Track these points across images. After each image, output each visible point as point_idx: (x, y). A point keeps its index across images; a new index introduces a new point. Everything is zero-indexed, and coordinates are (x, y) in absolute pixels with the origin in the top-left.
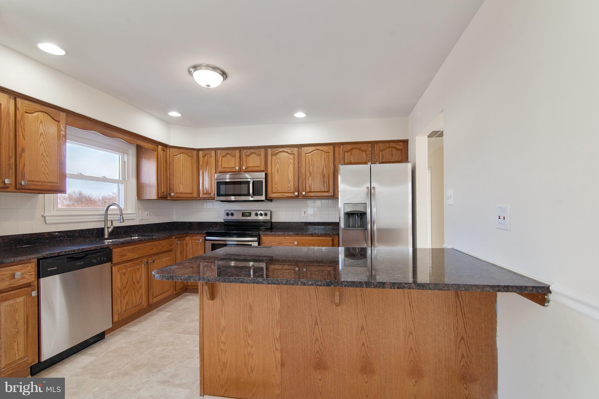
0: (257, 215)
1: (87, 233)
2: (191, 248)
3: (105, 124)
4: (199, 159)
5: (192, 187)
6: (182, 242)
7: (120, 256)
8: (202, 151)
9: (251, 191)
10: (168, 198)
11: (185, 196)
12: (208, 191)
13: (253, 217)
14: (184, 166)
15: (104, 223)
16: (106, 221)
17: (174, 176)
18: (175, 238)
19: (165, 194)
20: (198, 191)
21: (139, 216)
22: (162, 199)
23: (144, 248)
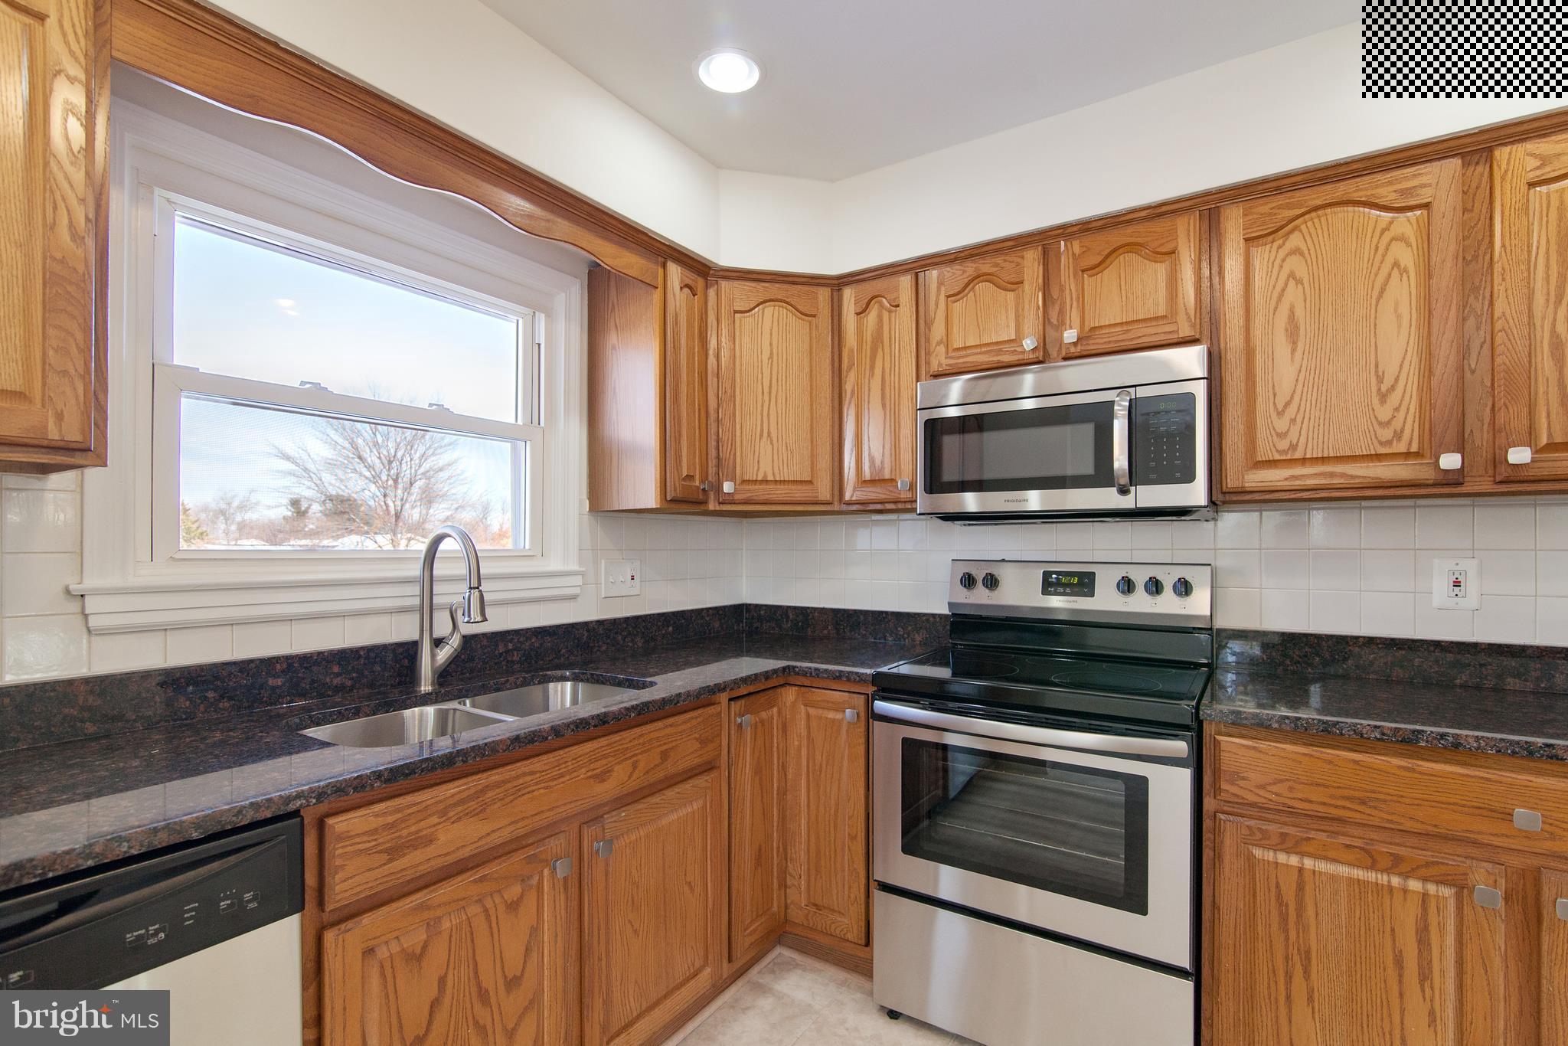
0: (1127, 586)
1: (336, 669)
2: (805, 742)
3: (372, 101)
4: (843, 328)
5: (812, 456)
6: (764, 715)
7: (385, 857)
8: (854, 286)
9: (1120, 460)
10: (712, 506)
11: (780, 493)
12: (882, 468)
13: (1106, 600)
14: (775, 358)
15: (417, 617)
16: (427, 609)
17: (734, 404)
18: (730, 700)
19: (697, 484)
20: (837, 471)
21: (597, 584)
22: (685, 508)
23: (553, 779)
